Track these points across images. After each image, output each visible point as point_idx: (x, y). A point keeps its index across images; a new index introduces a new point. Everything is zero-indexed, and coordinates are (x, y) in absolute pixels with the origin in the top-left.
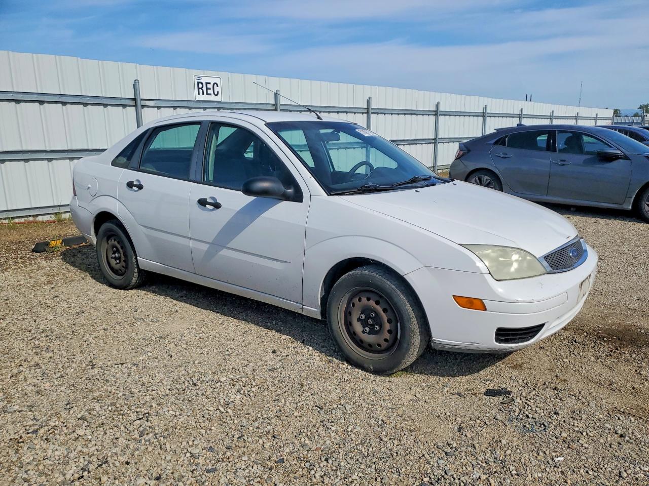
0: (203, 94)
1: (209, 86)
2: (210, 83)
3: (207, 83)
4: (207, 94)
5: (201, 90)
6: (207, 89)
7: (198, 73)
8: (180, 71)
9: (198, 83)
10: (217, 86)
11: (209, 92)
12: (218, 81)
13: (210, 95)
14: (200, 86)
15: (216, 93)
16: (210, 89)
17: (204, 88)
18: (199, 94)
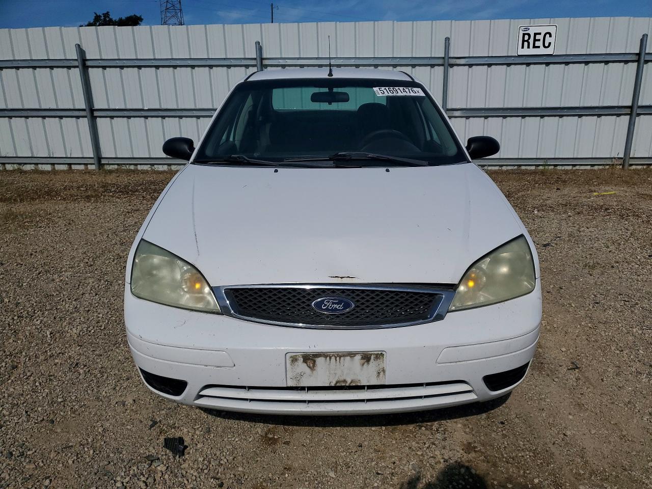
0: (529, 47)
1: (538, 37)
2: (540, 34)
3: (535, 34)
4: (534, 47)
5: (526, 44)
6: (535, 40)
7: (525, 22)
8: (503, 23)
9: (524, 35)
10: (550, 36)
11: (537, 44)
12: (552, 30)
13: (539, 47)
14: (526, 37)
15: (547, 45)
16: (539, 40)
17: (531, 41)
18: (523, 47)
